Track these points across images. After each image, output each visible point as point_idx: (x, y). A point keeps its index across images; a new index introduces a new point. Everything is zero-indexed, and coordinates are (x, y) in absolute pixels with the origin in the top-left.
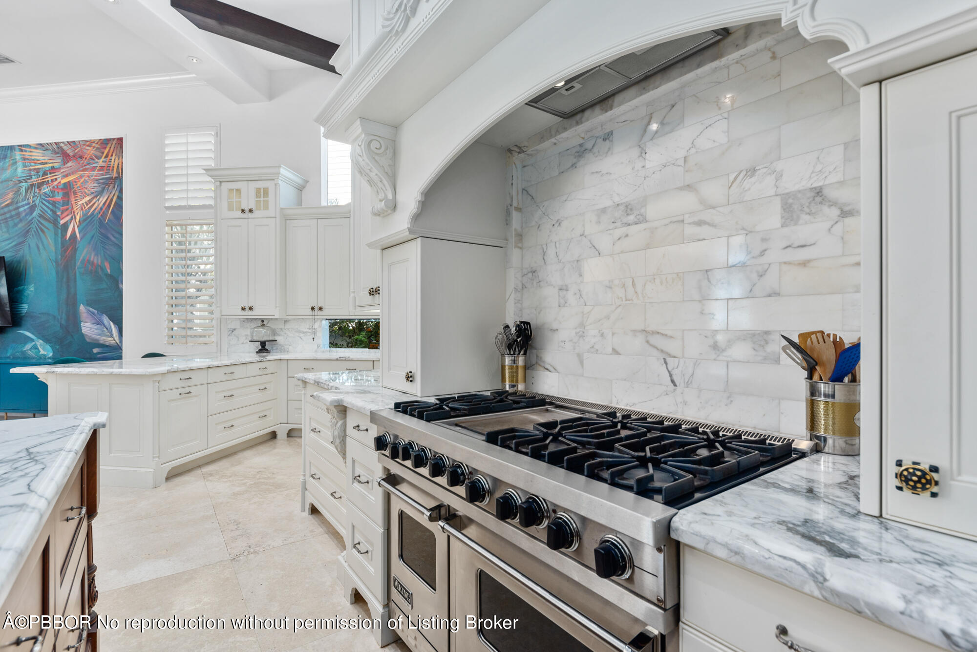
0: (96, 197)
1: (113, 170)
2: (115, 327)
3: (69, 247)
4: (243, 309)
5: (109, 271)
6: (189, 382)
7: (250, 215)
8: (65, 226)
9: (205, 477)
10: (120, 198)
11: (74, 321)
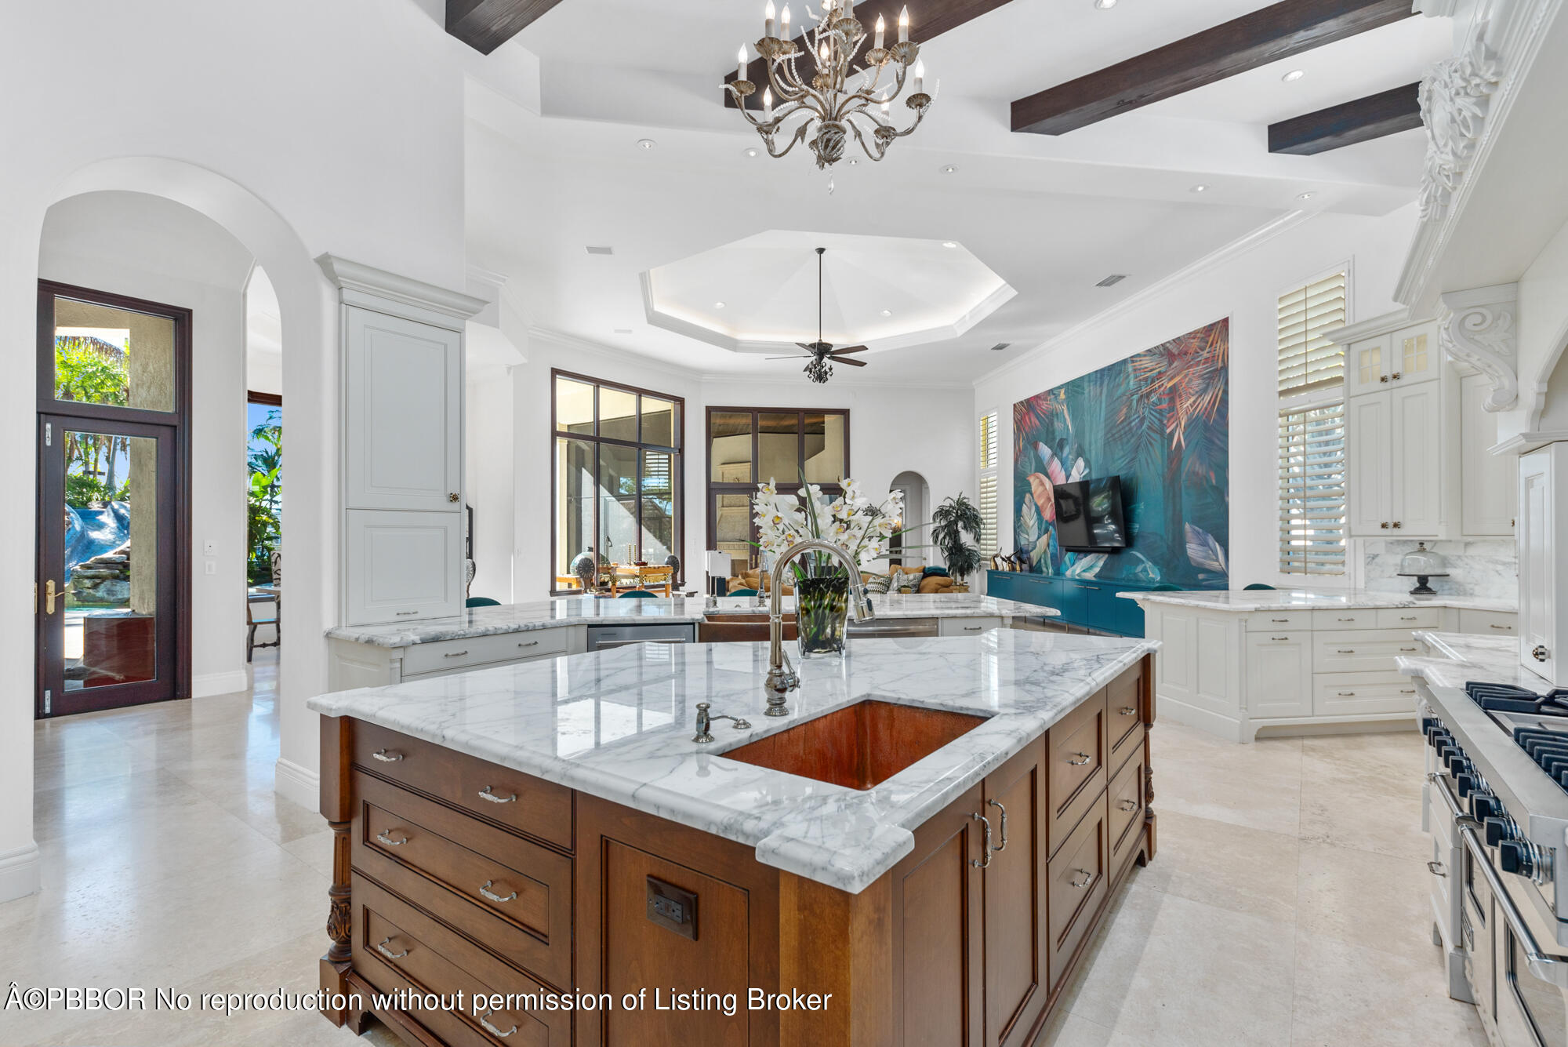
0: (1200, 396)
1: (1218, 359)
2: (1221, 549)
3: (1174, 458)
4: (1384, 526)
5: (1214, 481)
6: (1285, 626)
7: (1395, 383)
8: (1172, 434)
9: (1305, 750)
10: (1226, 392)
11: (1180, 542)
